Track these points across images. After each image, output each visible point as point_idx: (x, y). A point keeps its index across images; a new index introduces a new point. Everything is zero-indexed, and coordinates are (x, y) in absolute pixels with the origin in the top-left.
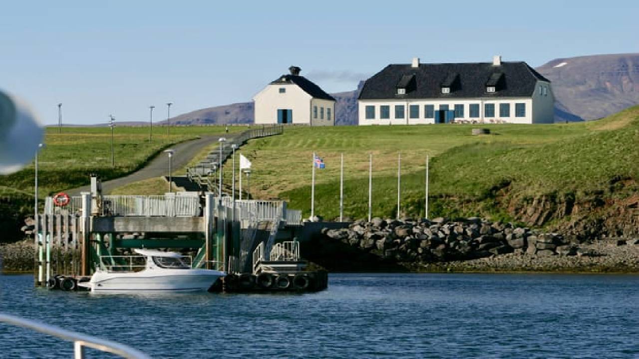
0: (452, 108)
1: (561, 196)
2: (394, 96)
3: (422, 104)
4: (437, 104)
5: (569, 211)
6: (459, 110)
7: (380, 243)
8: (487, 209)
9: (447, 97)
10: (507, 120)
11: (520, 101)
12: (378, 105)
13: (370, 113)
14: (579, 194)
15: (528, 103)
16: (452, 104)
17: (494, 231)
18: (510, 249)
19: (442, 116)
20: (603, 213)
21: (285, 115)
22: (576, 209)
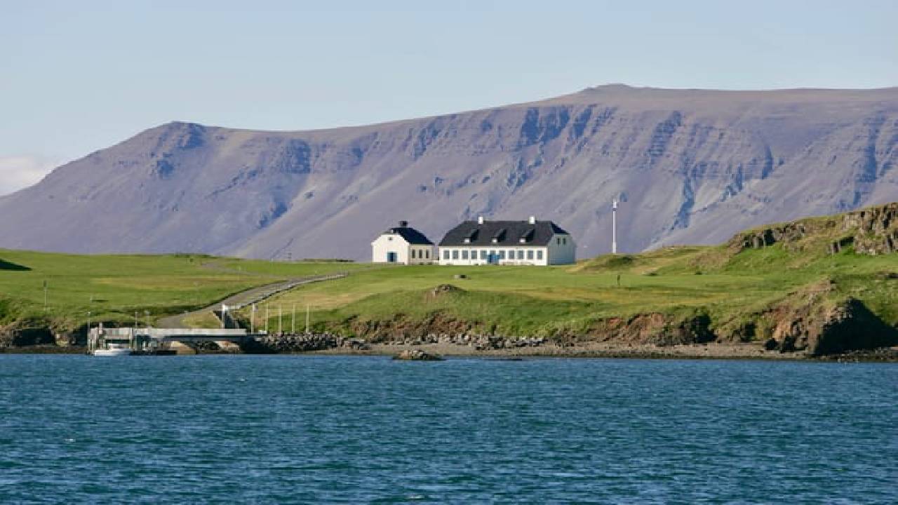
0: (497, 253)
1: (373, 323)
2: (461, 244)
3: (479, 250)
4: (488, 250)
5: (375, 329)
6: (502, 253)
7: (277, 343)
8: (344, 328)
9: (494, 245)
10: (531, 261)
11: (539, 249)
12: (451, 250)
13: (447, 256)
14: (381, 323)
15: (544, 250)
16: (497, 250)
17: (332, 338)
18: (336, 346)
19: (491, 258)
20: (388, 330)
21: (392, 256)
22: (378, 329)
